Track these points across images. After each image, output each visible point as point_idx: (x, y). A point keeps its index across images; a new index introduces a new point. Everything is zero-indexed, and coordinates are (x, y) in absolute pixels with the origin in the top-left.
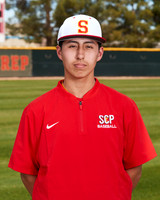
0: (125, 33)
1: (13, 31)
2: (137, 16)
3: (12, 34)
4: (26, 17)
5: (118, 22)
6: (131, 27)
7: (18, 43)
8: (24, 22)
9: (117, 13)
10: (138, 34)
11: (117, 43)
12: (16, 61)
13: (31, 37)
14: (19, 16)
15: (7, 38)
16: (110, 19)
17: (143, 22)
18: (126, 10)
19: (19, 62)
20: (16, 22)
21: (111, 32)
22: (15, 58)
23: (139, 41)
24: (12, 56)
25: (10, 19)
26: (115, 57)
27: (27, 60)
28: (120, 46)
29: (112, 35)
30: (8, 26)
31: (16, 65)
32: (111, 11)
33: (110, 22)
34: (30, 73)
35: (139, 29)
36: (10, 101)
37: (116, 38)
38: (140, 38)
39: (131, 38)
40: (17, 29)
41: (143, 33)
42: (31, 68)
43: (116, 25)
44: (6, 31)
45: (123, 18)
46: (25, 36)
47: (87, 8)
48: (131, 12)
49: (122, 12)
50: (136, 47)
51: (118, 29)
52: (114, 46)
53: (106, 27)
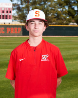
0: (57, 19)
1: (15, 18)
2: (62, 13)
4: (20, 13)
5: (55, 15)
6: (60, 17)
7: (17, 23)
8: (19, 15)
9: (54, 12)
10: (62, 20)
11: (54, 23)
12: (16, 30)
13: (22, 21)
14: (17, 13)
15: (13, 21)
16: (52, 14)
17: (64, 15)
18: (58, 10)
19: (18, 30)
20: (16, 15)
21: (52, 19)
22: (16, 29)
23: (63, 23)
25: (14, 14)
26: (53, 29)
27: (20, 29)
30: (13, 16)
32: (52, 11)
34: (21, 34)
35: (63, 18)
36: (14, 45)
37: (54, 21)
39: (59, 21)
40: (17, 18)
42: (22, 32)
44: (12, 18)
45: (57, 14)
46: (19, 20)
48: (60, 11)
49: (56, 12)
50: (61, 25)
51: (55, 18)
52: (53, 24)
53: (50, 17)
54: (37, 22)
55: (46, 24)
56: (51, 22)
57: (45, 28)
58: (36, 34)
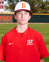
0: (42, 9)
2: (46, 4)
3: (7, 9)
5: (40, 5)
6: (44, 7)
8: (10, 5)
9: (40, 3)
10: (46, 9)
11: (39, 12)
12: (8, 18)
13: (13, 10)
14: (9, 3)
15: (5, 10)
16: (37, 4)
17: (48, 5)
18: (43, 1)
19: (9, 18)
21: (38, 9)
23: (47, 12)
24: (6, 16)
25: (6, 4)
26: (39, 17)
27: (11, 17)
28: (41, 13)
29: (38, 10)
30: (5, 6)
31: (8, 19)
32: (38, 2)
33: (37, 5)
34: (12, 22)
35: (47, 8)
36: (6, 31)
37: (39, 11)
38: (47, 11)
39: (44, 11)
40: (8, 7)
41: (48, 9)
42: (12, 20)
43: (39, 6)
44: (5, 8)
45: (42, 4)
47: (30, 1)
48: (44, 2)
49: (42, 2)
50: (46, 13)
51: (40, 8)
52: (39, 13)
53: (36, 7)
54: (23, 12)
55: (31, 14)
56: (37, 11)
57: (30, 17)
58: (23, 22)
